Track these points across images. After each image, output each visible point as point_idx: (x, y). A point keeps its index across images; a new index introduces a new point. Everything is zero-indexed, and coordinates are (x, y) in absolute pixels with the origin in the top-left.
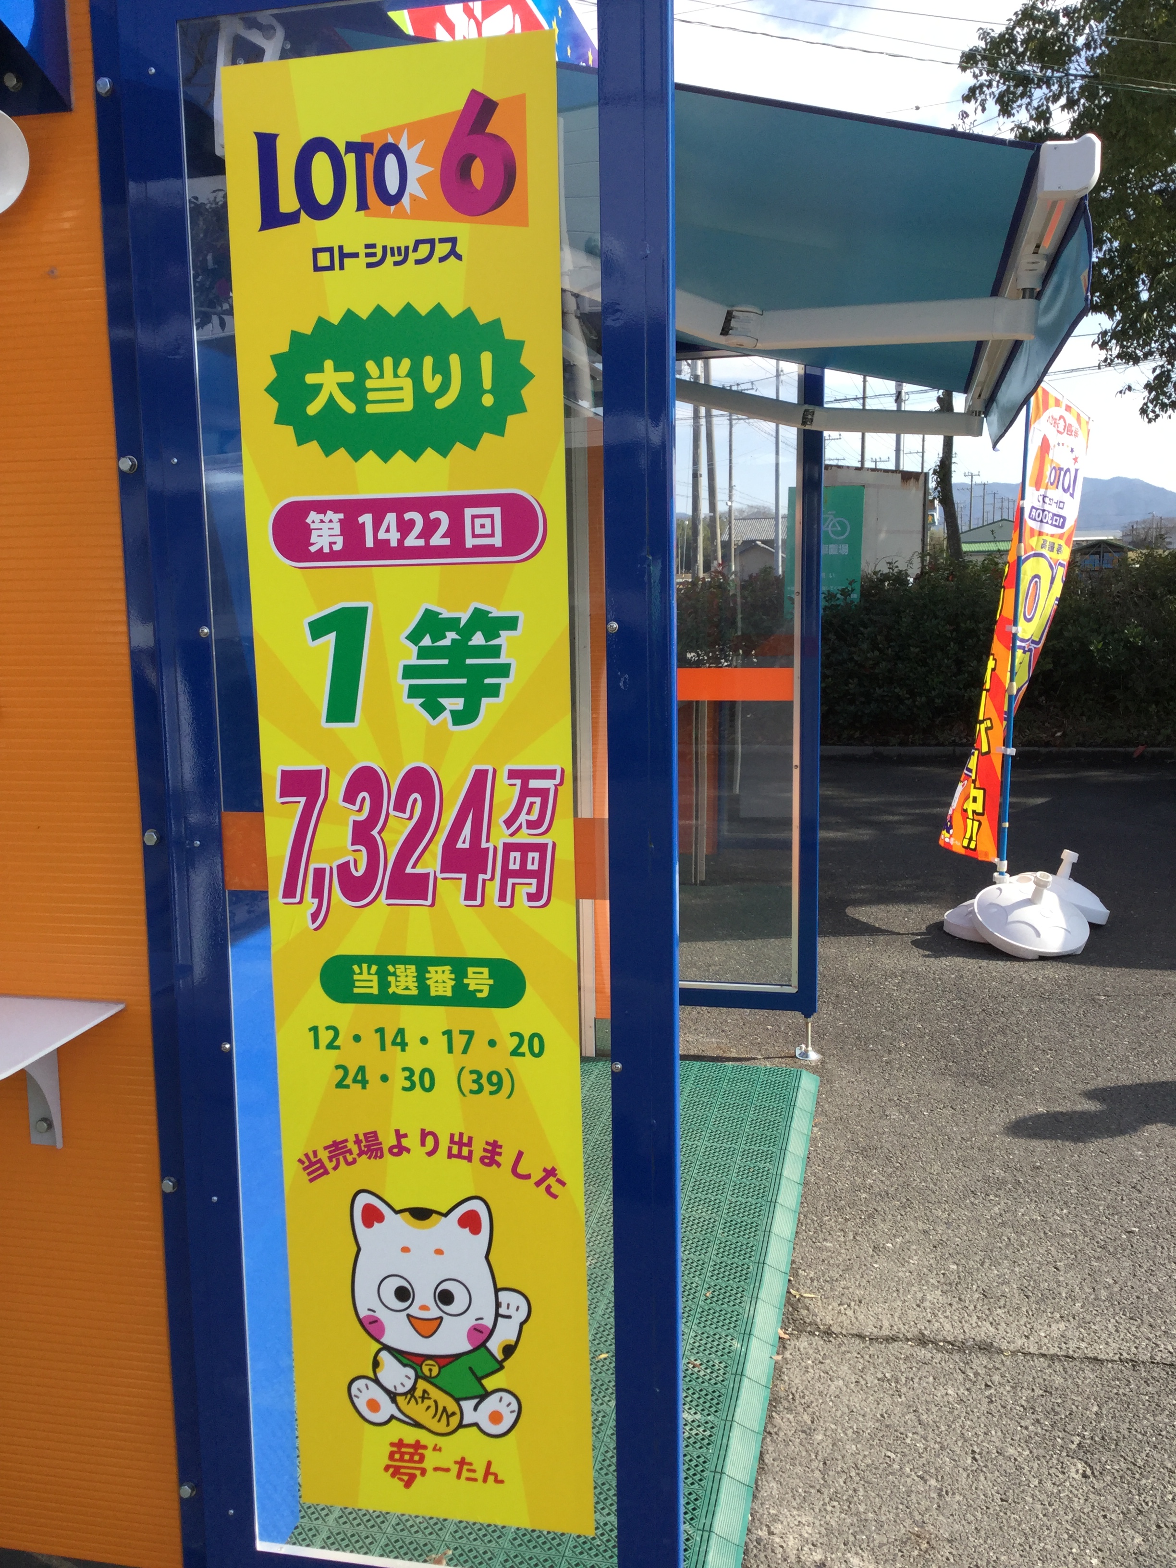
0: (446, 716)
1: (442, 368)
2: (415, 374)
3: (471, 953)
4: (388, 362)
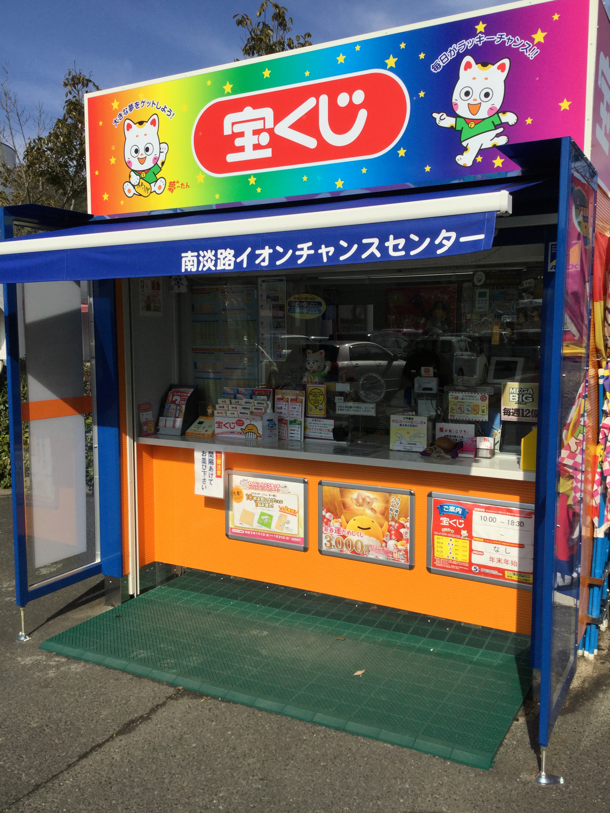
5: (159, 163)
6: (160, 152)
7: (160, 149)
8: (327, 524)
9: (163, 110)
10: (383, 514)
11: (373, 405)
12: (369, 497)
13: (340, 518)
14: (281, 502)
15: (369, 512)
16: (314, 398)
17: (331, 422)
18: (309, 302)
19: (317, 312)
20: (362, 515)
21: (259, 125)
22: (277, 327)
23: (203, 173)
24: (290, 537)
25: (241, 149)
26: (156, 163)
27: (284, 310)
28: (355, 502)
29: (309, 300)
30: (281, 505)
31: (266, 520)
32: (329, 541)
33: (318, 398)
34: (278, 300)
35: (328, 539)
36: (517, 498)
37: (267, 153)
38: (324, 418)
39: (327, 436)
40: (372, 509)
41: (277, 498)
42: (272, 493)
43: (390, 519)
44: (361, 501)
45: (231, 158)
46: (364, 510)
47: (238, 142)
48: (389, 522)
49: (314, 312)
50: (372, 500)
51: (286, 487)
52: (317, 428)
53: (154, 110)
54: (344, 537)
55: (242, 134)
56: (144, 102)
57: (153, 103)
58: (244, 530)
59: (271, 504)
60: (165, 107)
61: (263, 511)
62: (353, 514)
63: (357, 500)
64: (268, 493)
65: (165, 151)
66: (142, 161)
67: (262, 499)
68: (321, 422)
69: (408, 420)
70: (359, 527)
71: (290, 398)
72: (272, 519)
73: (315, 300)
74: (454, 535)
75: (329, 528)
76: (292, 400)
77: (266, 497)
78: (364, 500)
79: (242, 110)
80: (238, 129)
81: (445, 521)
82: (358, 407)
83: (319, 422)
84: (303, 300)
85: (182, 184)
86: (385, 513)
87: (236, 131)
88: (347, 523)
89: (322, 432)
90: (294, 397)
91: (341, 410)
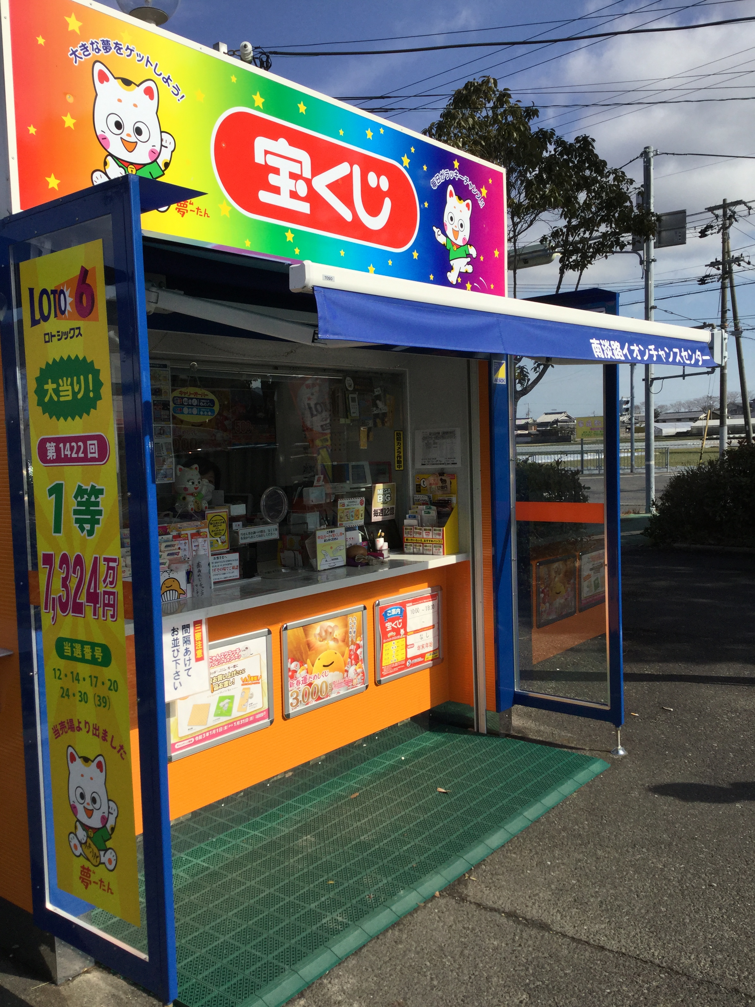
0: (85, 532)
1: (79, 382)
2: (72, 384)
3: (97, 641)
4: (65, 379)
5: (161, 161)
6: (162, 145)
7: (162, 140)
8: (292, 677)
9: (167, 80)
10: (344, 641)
11: (276, 526)
12: (330, 626)
13: (306, 663)
14: (243, 671)
15: (332, 644)
16: (214, 529)
17: (236, 556)
18: (200, 399)
19: (210, 413)
20: (326, 650)
21: (296, 169)
22: (160, 434)
23: (230, 205)
24: (254, 715)
25: (276, 190)
26: (155, 160)
27: (169, 409)
28: (318, 637)
29: (199, 397)
30: (244, 676)
31: (226, 706)
32: (296, 698)
33: (220, 528)
34: (161, 395)
35: (295, 696)
36: (426, 584)
37: (304, 208)
38: (228, 553)
39: (232, 575)
40: (335, 640)
41: (238, 669)
42: (231, 664)
43: (350, 643)
44: (324, 634)
45: (265, 196)
46: (327, 644)
47: (273, 179)
48: (348, 646)
49: (206, 413)
50: (333, 628)
51: (247, 648)
52: (220, 567)
53: (149, 72)
54: (310, 685)
55: (276, 171)
56: (132, 50)
57: (148, 61)
58: (194, 737)
59: (231, 679)
60: (169, 78)
61: (221, 695)
62: (318, 652)
63: (320, 635)
64: (225, 666)
65: (171, 148)
66: (130, 147)
67: (220, 678)
68: (225, 559)
69: (331, 534)
70: (324, 666)
71: (189, 532)
72: (232, 702)
73: (206, 397)
74: (396, 637)
75: (295, 682)
76: (193, 535)
77: (224, 673)
78: (326, 631)
79: (276, 140)
80: (272, 161)
81: (389, 625)
82: (262, 531)
83: (222, 560)
84: (192, 396)
85: (198, 209)
86: (345, 640)
87: (270, 163)
88: (313, 666)
89: (226, 571)
90: (194, 531)
91: (245, 538)
